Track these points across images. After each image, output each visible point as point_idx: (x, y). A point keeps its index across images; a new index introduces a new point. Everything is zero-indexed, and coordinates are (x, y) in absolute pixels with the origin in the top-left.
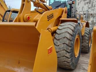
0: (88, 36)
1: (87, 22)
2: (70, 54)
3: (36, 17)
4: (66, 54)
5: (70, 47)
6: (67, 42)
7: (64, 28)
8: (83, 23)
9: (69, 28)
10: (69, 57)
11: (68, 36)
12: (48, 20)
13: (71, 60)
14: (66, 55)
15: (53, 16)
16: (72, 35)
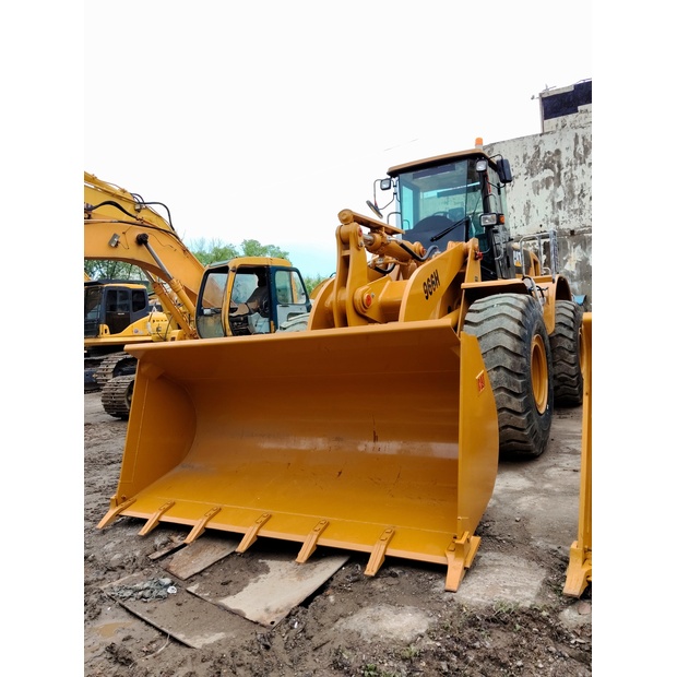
0: (571, 337)
1: (560, 279)
2: (522, 400)
3: (384, 290)
4: (509, 400)
5: (519, 375)
6: (508, 362)
7: (489, 319)
8: (543, 285)
9: (504, 315)
10: (520, 411)
11: (508, 342)
12: (427, 298)
13: (528, 420)
14: (508, 406)
15: (437, 278)
16: (518, 338)
